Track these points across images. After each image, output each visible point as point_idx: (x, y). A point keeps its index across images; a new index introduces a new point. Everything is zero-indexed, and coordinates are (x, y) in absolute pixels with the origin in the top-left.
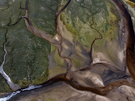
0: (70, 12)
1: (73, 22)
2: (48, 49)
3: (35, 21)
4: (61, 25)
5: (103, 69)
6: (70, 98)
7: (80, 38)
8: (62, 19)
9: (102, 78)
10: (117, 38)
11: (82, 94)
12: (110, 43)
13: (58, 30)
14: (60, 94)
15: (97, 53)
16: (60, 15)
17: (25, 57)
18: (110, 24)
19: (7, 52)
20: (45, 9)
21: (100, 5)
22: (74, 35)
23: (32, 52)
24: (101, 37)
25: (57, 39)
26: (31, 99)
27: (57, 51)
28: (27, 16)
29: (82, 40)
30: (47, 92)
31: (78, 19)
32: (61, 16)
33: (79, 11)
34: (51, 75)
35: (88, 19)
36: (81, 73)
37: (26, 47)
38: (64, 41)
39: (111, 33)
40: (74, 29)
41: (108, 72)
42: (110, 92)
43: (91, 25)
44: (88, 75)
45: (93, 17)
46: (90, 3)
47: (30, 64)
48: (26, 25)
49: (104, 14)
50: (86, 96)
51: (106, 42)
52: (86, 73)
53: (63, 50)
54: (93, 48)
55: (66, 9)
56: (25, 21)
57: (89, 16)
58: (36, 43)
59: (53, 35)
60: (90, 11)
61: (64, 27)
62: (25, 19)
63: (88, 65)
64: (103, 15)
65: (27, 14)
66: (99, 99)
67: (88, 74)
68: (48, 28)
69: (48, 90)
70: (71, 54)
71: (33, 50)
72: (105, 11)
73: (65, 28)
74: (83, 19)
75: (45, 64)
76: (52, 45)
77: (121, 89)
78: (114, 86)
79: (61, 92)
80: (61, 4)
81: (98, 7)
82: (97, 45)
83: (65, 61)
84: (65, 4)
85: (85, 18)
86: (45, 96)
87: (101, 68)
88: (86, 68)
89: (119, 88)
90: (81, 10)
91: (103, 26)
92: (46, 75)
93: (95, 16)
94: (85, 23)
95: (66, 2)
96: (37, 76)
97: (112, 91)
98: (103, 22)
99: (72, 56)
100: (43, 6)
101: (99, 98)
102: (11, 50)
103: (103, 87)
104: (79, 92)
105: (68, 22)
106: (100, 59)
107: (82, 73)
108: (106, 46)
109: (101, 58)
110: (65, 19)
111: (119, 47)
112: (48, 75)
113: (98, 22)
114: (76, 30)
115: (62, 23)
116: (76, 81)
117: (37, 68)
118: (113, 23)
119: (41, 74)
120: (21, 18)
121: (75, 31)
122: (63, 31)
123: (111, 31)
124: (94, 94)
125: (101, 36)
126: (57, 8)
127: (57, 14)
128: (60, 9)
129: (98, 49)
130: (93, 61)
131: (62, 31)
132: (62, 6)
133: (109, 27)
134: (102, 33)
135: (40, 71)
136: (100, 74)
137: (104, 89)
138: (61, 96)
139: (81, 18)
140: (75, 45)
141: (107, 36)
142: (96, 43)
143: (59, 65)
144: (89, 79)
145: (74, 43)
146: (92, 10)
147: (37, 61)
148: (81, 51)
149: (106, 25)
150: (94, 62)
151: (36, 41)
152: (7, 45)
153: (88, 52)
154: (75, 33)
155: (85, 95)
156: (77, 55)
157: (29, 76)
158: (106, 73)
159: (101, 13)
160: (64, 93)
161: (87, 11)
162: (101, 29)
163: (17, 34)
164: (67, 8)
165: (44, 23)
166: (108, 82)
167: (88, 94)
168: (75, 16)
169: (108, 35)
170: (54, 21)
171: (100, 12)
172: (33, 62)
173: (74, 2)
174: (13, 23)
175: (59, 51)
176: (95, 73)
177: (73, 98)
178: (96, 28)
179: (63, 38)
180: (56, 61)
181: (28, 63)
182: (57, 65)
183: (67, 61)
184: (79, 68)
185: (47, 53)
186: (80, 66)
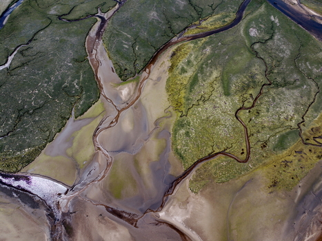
0: (208, 50)
1: (196, 75)
2: (84, 103)
3: (115, 32)
4: (161, 69)
7: (180, 125)
8: (175, 57)
10: (299, 193)
12: (262, 193)
13: (144, 74)
14: (8, 231)
15: (193, 194)
16: (180, 45)
17: (28, 93)
18: (304, 137)
19: (11, 64)
20: (157, 18)
21: (311, 70)
22: (171, 109)
23: (49, 92)
24: (244, 156)
25: (123, 93)
27: (98, 121)
28: (109, 16)
29: (182, 131)
31: (215, 74)
32: (178, 50)
33: (237, 58)
34: (36, 168)
35: (245, 88)
36: (103, 218)
37: (48, 75)
38: (135, 108)
39: (286, 164)
40: (183, 94)
43: (240, 109)
45: (264, 90)
46: (284, 52)
47: (21, 113)
48: (91, 32)
49: (305, 99)
51: (251, 180)
52: (115, 228)
53: (113, 130)
54: (193, 172)
55: (204, 40)
56: (94, 24)
57: (254, 82)
58: (72, 77)
59: (124, 80)
60: (268, 72)
61: (167, 76)
62: (99, 19)
63: (141, 210)
64: (299, 99)
65: (110, 13)
67: (117, 234)
68: (126, 59)
70: (123, 149)
71: (54, 89)
72: (313, 94)
73: (166, 80)
74: (229, 83)
75: (48, 133)
76: (102, 100)
79: (16, 226)
80: (204, 24)
81: (300, 72)
82: (213, 171)
83: (94, 157)
84: (211, 28)
85: (236, 82)
88: (130, 214)
90: (243, 59)
91: (277, 131)
92: (25, 160)
93: (273, 92)
94: (227, 94)
95: (219, 25)
96: (8, 149)
98: (286, 119)
99: (122, 155)
100: (157, 11)
102: (19, 64)
105: (183, 71)
106: (188, 216)
107: (106, 218)
108: (241, 191)
109: (194, 215)
110: (183, 59)
111: (286, 224)
112: (29, 162)
113: (268, 111)
114: (188, 99)
115: (168, 64)
116: (72, 229)
117: (25, 132)
118: (317, 140)
119: (18, 151)
120: (94, 15)
121: (183, 101)
122: (155, 84)
123: (291, 158)
125: (249, 153)
126: (187, 27)
127: (175, 39)
128: (192, 32)
129: (205, 186)
130: (165, 209)
131: (151, 83)
132: (202, 28)
133: (293, 145)
134: (256, 148)
135: (24, 141)
139: (226, 78)
140: (151, 133)
141: (265, 165)
142: (216, 165)
143: (72, 157)
145: (154, 127)
146: (276, 71)
147: (40, 116)
148: (154, 157)
149: (288, 131)
150: (162, 215)
151: (78, 72)
152: (21, 52)
153: (171, 172)
154: (178, 105)
156: (136, 163)
159: (297, 92)
160: (18, 237)
161: (257, 69)
162: (263, 136)
163: (57, 41)
164: (210, 38)
165: (129, 46)
168: (213, 65)
169: (271, 166)
170: (154, 51)
171: (297, 87)
172: (30, 114)
173: (239, 31)
174: (71, 17)
175: (100, 124)
178: (249, 125)
179: (140, 101)
180: (75, 144)
181: (20, 109)
182: (66, 154)
183: (100, 160)
184: (110, 200)
185: (73, 112)
186: (118, 197)
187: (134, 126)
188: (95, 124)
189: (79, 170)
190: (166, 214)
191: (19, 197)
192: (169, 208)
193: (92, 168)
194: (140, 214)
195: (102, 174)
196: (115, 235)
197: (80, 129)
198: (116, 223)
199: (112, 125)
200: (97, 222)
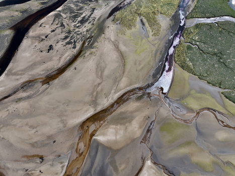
5: (120, 169)
6: (124, 72)
9: (110, 148)
11: (115, 93)
14: (140, 64)
26: (161, 30)
27: (222, 111)
30: (157, 51)
41: (108, 172)
42: (77, 139)
44: (135, 128)
50: (107, 96)
52: (140, 127)
63: (152, 146)
66: (86, 111)
67: (137, 129)
69: (158, 54)
75: (206, 75)
77: (61, 163)
78: (78, 155)
79: (142, 68)
83: (191, 110)
86: (152, 46)
87: (126, 167)
88: (149, 138)
89: (66, 164)
92: (184, 64)
96: (190, 53)
97: (74, 144)
99: (194, 132)
101: (88, 112)
103: (94, 135)
104: (121, 90)
107: (147, 121)
112: (182, 67)
116: (140, 99)
117: (204, 60)
119: (190, 59)
124: (99, 109)
130: (153, 166)
135: (197, 61)
136: (118, 151)
137: (90, 133)
138: (138, 64)
140: (217, 158)
143: (189, 94)
144: (127, 124)
147: (219, 67)
148: (195, 159)
150: (149, 163)
155: (111, 95)
156: (188, 143)
157: (198, 43)
158: (110, 168)
160: (137, 70)
166: (93, 153)
167: (108, 100)
172: (219, 61)
175: (219, 113)
176: (127, 145)
177: (121, 76)
180: (199, 95)
181: (222, 53)
182: (191, 90)
183: (188, 114)
184: (159, 123)
185: (226, 90)
186: (161, 129)
187: (222, 142)
188: (219, 108)
189: (180, 100)
190: (149, 166)
191: (159, 66)
192: (154, 169)
193: (182, 109)
194: (149, 145)
195: (178, 117)
196: (136, 127)
197: (213, 98)
198: (143, 128)
199: (220, 122)
200: (144, 115)
